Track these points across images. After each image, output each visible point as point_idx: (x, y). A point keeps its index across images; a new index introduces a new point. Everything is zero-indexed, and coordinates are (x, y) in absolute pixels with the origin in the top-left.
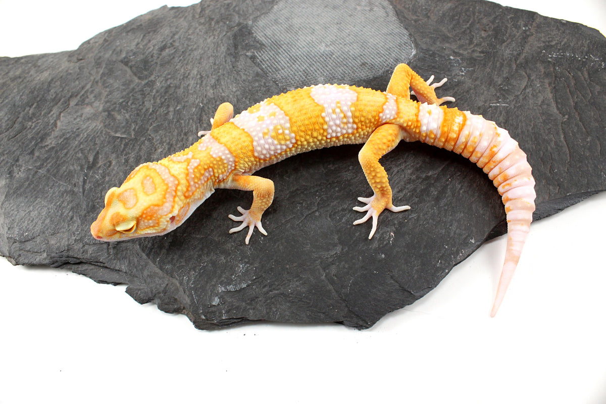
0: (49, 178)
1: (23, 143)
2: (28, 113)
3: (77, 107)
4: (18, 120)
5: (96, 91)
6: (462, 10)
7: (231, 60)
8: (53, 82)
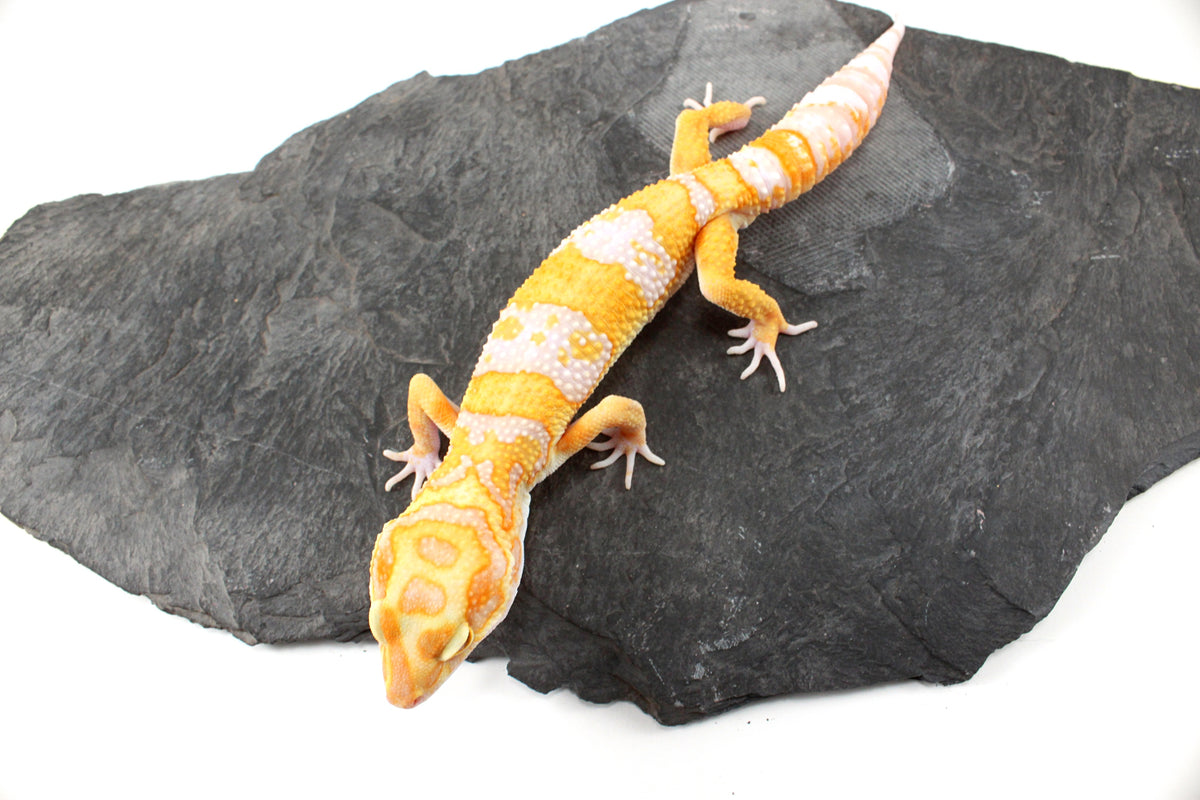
0: (284, 461)
1: (202, 387)
2: (190, 319)
3: (299, 302)
4: (172, 336)
5: (332, 265)
6: (1004, 74)
7: (613, 192)
8: (225, 249)
